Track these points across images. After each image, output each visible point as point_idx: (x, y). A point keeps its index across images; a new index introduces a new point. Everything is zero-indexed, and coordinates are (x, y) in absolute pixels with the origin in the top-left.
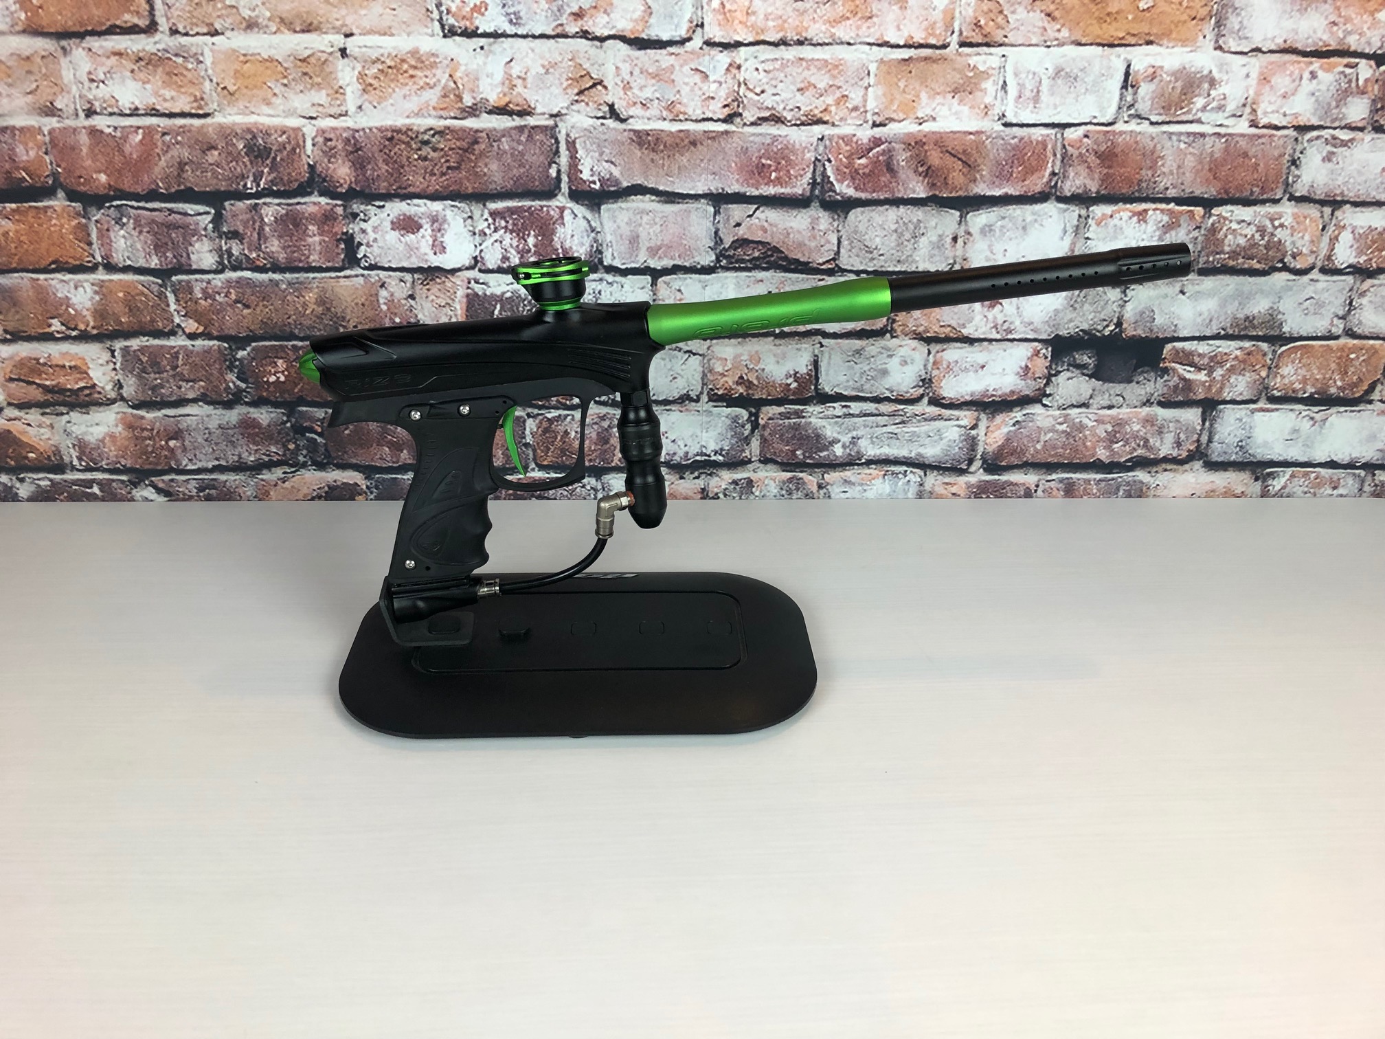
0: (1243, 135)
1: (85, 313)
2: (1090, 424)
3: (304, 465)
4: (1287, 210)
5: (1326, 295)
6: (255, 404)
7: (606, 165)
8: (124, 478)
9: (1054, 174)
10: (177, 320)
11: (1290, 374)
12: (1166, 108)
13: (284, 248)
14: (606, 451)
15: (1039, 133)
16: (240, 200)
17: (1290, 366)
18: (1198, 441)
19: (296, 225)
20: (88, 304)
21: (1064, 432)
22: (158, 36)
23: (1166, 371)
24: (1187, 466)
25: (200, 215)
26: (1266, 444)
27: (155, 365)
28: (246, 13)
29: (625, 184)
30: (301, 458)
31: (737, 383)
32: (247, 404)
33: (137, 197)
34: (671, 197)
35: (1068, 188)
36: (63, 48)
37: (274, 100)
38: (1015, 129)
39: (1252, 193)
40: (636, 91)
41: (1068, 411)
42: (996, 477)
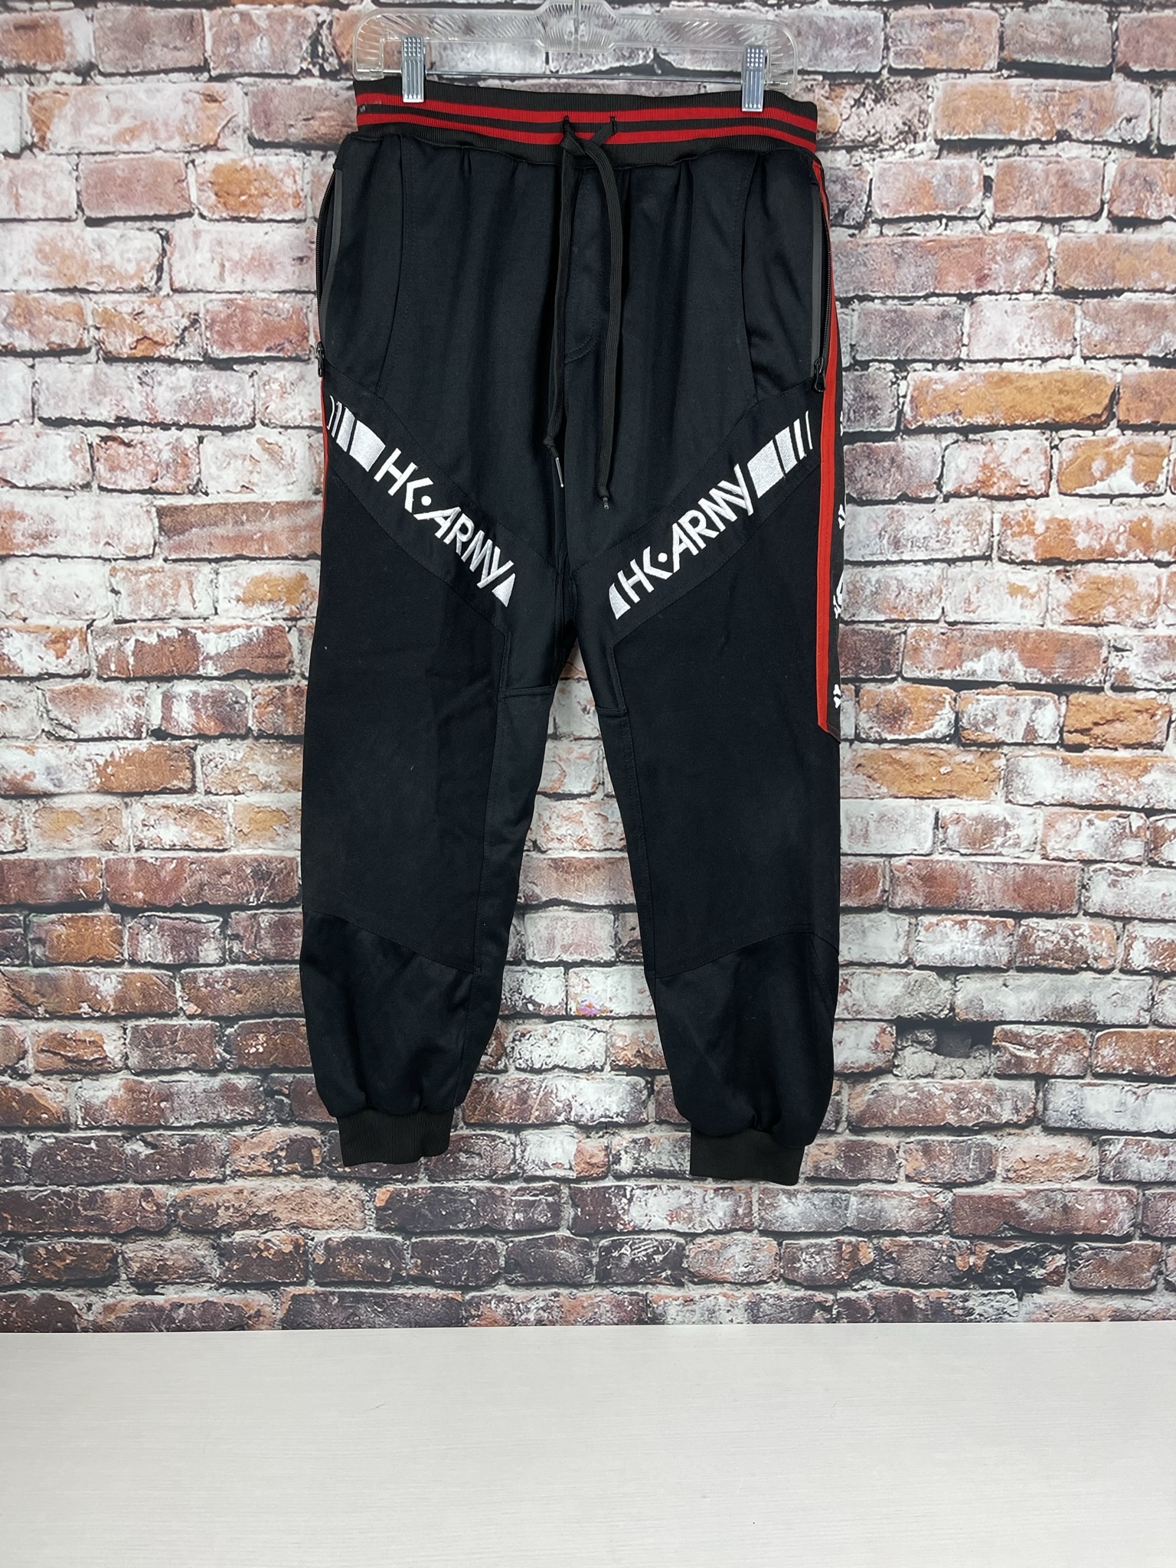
0: (1037, 865)
1: (109, 998)
2: (938, 1092)
3: (271, 1123)
4: (1085, 924)
5: (1130, 991)
6: (235, 1071)
7: (530, 885)
8: (119, 1134)
9: (885, 891)
10: (180, 1004)
11: (1108, 1054)
12: (972, 844)
13: (274, 945)
14: (524, 1110)
15: (870, 861)
16: (243, 911)
17: (1108, 1049)
18: (1034, 1108)
19: (285, 929)
20: (112, 992)
21: (915, 1099)
22: (196, 796)
23: (997, 1048)
24: (1028, 1131)
25: (211, 923)
26: (1098, 1114)
27: (158, 1041)
28: (263, 779)
29: (544, 899)
30: (269, 1117)
31: (635, 1056)
32: (229, 1071)
33: (164, 909)
34: (580, 908)
35: (898, 902)
36: (126, 803)
37: (277, 838)
38: (850, 858)
39: (1052, 909)
40: (554, 830)
41: (917, 1081)
42: (861, 1138)
